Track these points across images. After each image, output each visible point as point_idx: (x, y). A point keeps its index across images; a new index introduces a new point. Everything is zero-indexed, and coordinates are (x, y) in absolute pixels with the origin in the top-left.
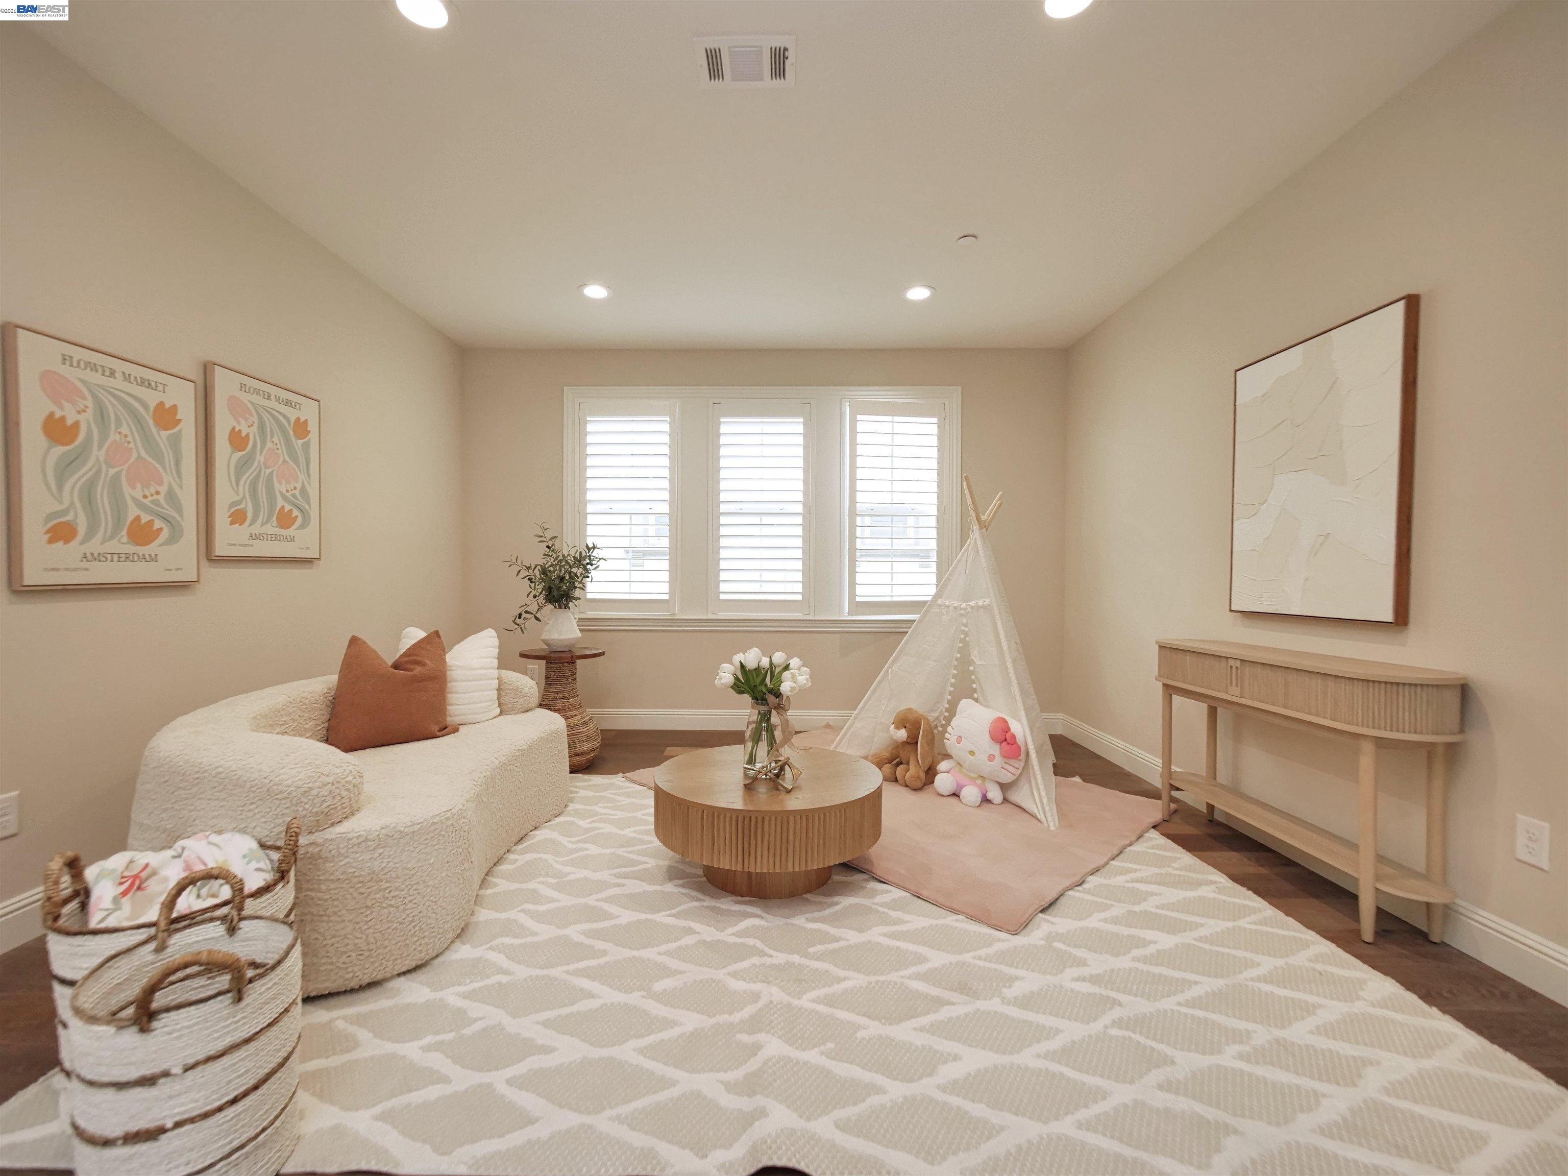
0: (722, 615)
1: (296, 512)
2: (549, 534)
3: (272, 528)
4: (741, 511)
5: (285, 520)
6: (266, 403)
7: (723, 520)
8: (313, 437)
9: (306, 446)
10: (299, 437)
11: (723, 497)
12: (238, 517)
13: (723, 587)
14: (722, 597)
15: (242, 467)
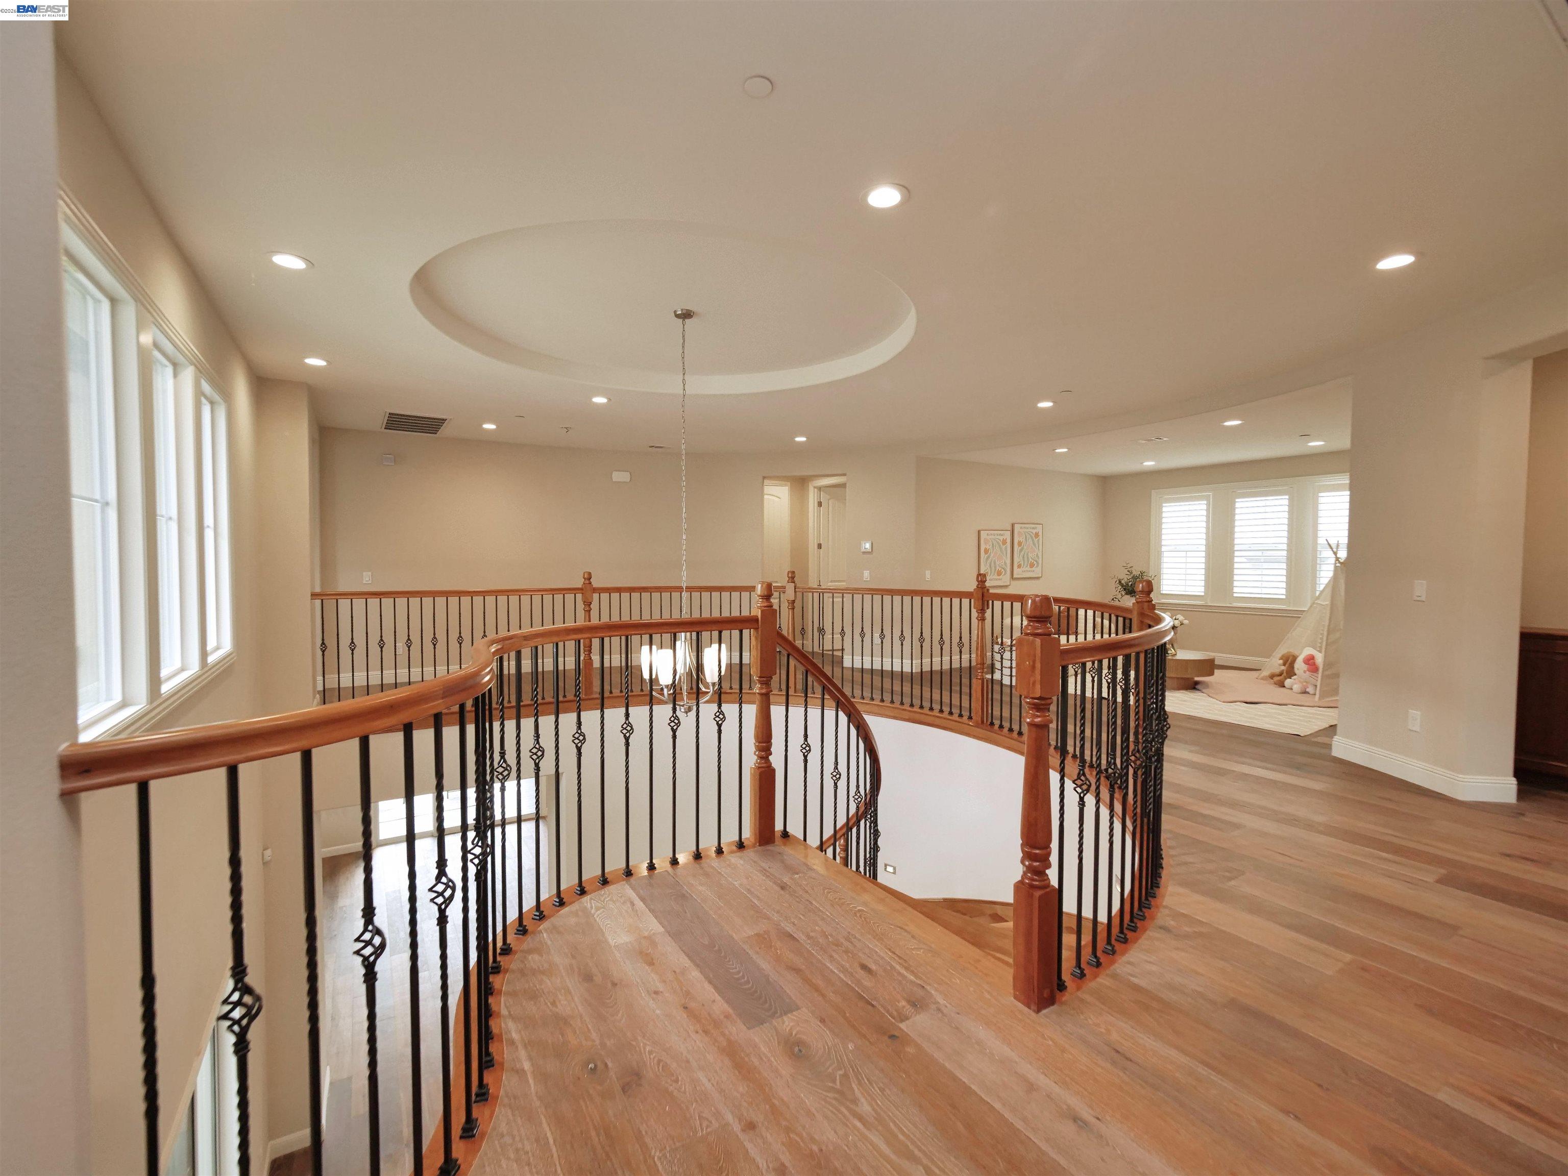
0: (1235, 605)
1: (1035, 562)
2: (1129, 566)
3: (1028, 568)
4: (1249, 549)
5: (1032, 565)
6: (1028, 530)
7: (1236, 554)
8: (1041, 537)
9: (1038, 540)
10: (1036, 538)
11: (1236, 541)
12: (1019, 566)
13: (1235, 590)
14: (1235, 595)
15: (1021, 551)
